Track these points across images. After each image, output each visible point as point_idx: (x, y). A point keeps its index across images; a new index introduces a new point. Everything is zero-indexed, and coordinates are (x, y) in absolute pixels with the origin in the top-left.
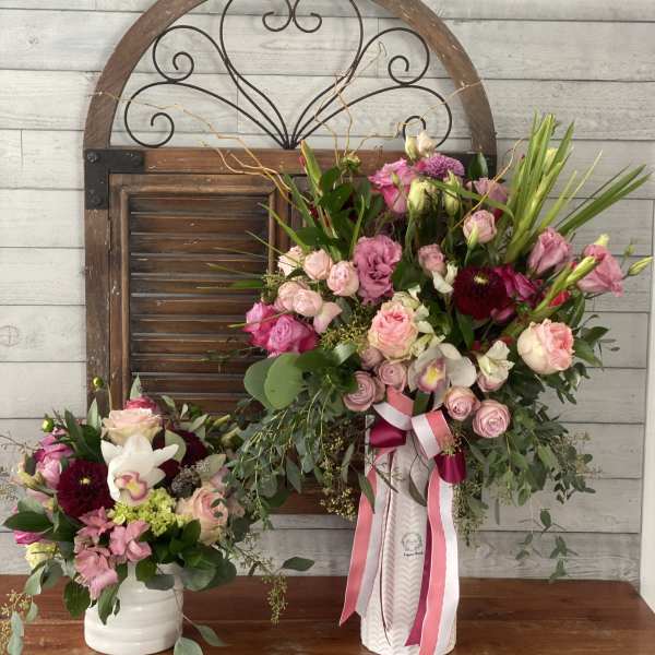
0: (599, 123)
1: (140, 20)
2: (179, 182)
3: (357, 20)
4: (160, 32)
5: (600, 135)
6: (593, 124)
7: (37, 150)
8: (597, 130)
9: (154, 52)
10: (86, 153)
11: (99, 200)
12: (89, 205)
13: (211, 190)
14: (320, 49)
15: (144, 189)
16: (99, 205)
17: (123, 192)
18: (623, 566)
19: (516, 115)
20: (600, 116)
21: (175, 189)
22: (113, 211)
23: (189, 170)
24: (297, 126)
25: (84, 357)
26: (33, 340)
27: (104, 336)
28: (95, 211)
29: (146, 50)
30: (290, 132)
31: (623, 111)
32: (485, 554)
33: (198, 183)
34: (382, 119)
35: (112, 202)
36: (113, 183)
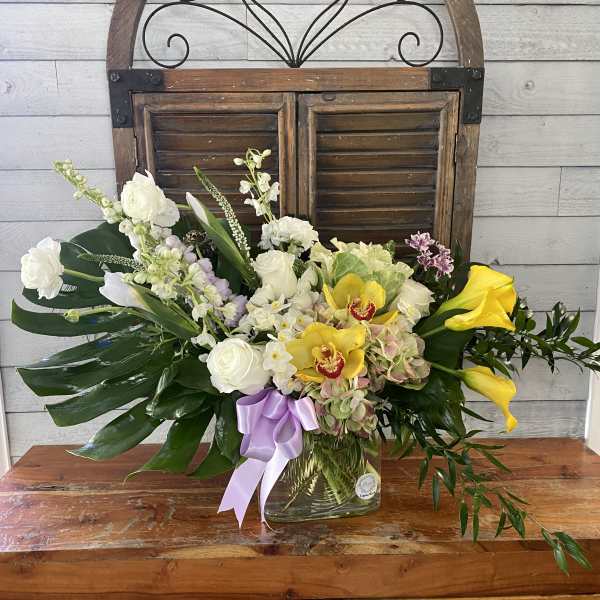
0: (569, 45)
2: (196, 101)
6: (564, 45)
7: (71, 80)
10: (110, 73)
11: (124, 119)
12: (115, 125)
13: (225, 107)
15: (164, 108)
16: (125, 123)
17: (145, 112)
19: (495, 39)
20: (569, 39)
21: (192, 107)
22: (137, 130)
23: (204, 89)
28: (122, 129)
30: (295, 55)
31: (591, 34)
33: (213, 101)
34: (377, 44)
35: (136, 121)
36: (136, 103)
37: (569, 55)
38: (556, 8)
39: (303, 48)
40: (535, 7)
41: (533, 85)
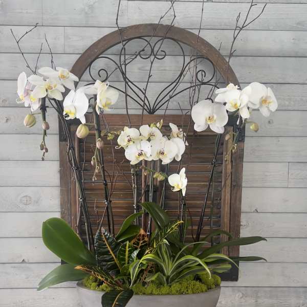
0: (289, 103)
1: (80, 57)
2: (101, 129)
3: (183, 57)
4: (92, 60)
5: (290, 108)
6: (287, 103)
8: (288, 106)
9: (90, 71)
12: (61, 140)
14: (164, 70)
16: (65, 139)
18: (301, 302)
20: (290, 100)
24: (154, 104)
25: (59, 210)
26: (37, 202)
27: (68, 199)
28: (63, 142)
29: (85, 70)
30: (152, 108)
31: (300, 97)
32: (240, 297)
33: (110, 129)
35: (72, 139)
36: (71, 130)
37: (290, 107)
38: (283, 85)
39: (155, 105)
40: (272, 84)
41: (273, 122)
